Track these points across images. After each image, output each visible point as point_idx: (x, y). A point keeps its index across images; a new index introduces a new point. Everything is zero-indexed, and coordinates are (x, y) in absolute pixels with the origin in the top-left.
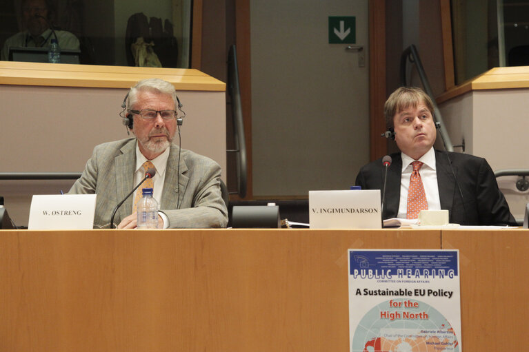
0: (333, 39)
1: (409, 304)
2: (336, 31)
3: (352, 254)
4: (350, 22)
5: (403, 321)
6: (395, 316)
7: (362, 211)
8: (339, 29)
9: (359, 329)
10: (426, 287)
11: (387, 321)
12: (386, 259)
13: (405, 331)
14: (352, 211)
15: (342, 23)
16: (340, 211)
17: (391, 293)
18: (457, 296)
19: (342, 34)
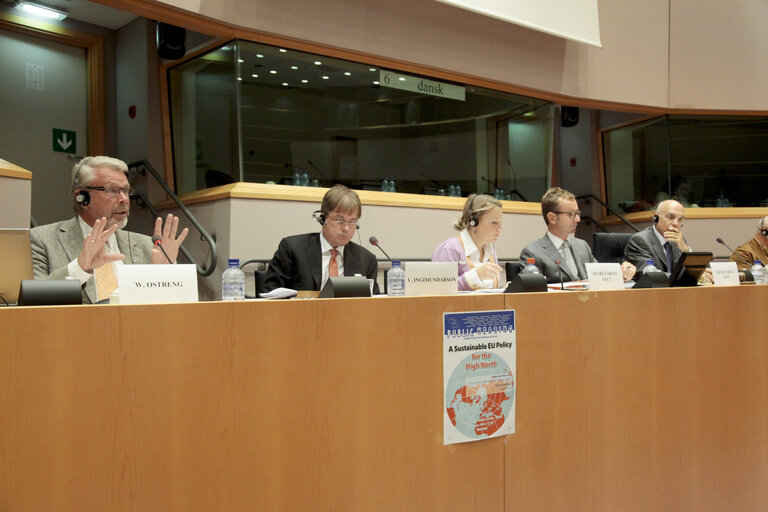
0: (57, 148)
1: (485, 356)
2: (59, 141)
3: (447, 317)
4: (72, 136)
5: (481, 370)
6: (475, 367)
7: (445, 280)
8: (62, 140)
9: (451, 380)
10: (493, 341)
11: (471, 371)
12: (470, 320)
13: (483, 378)
14: (438, 280)
15: (65, 136)
16: (429, 280)
17: (472, 348)
18: (514, 346)
19: (65, 145)
